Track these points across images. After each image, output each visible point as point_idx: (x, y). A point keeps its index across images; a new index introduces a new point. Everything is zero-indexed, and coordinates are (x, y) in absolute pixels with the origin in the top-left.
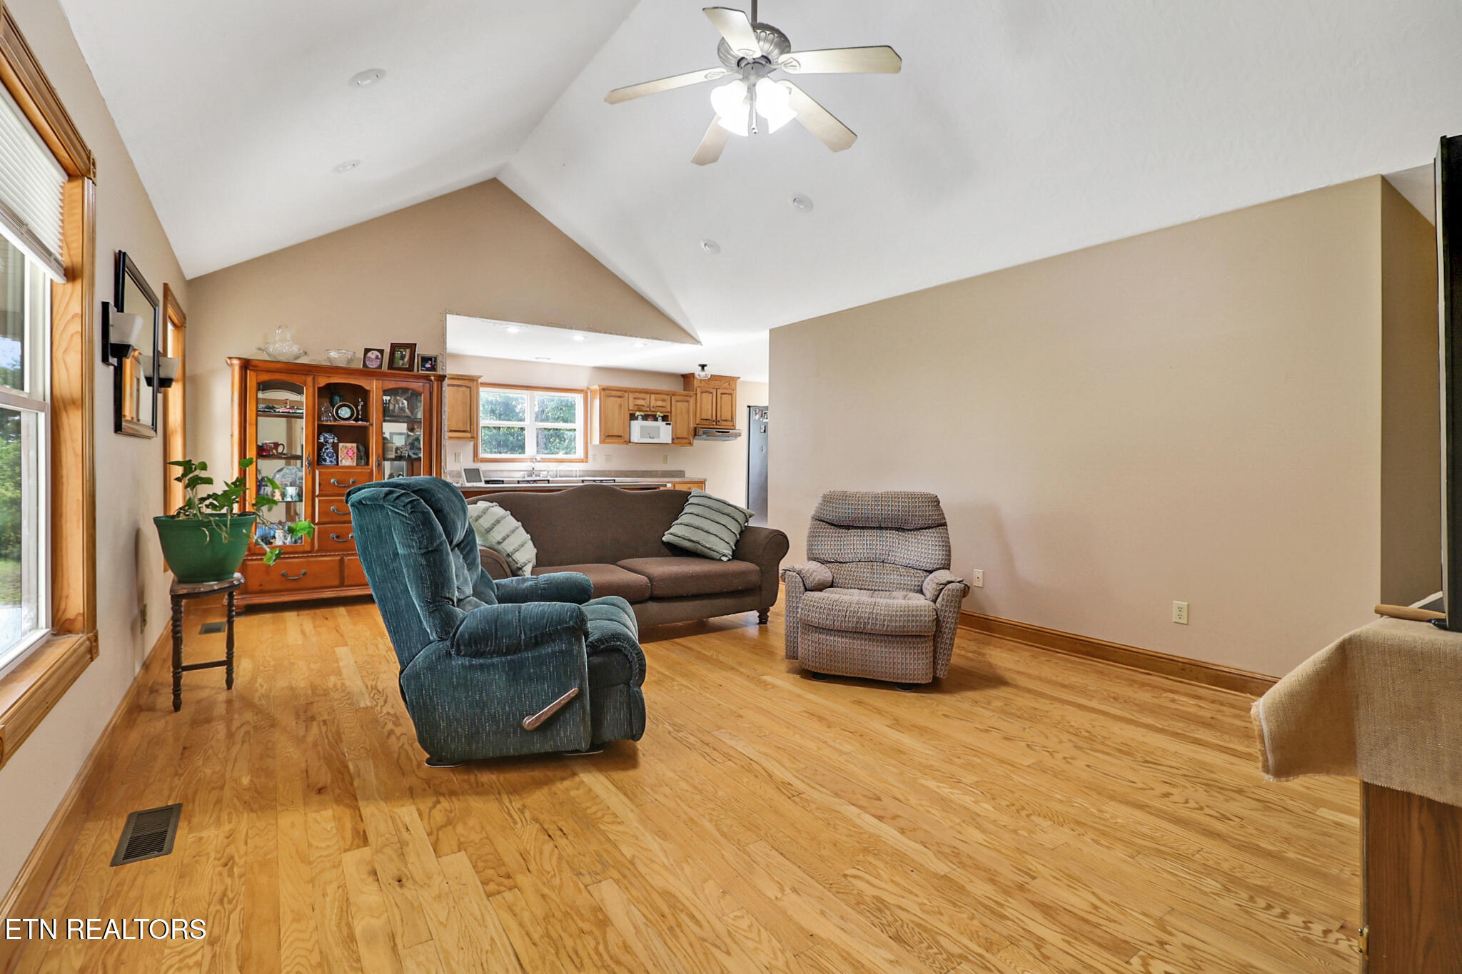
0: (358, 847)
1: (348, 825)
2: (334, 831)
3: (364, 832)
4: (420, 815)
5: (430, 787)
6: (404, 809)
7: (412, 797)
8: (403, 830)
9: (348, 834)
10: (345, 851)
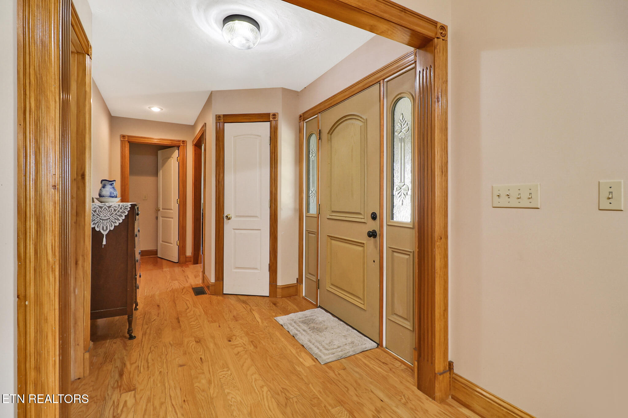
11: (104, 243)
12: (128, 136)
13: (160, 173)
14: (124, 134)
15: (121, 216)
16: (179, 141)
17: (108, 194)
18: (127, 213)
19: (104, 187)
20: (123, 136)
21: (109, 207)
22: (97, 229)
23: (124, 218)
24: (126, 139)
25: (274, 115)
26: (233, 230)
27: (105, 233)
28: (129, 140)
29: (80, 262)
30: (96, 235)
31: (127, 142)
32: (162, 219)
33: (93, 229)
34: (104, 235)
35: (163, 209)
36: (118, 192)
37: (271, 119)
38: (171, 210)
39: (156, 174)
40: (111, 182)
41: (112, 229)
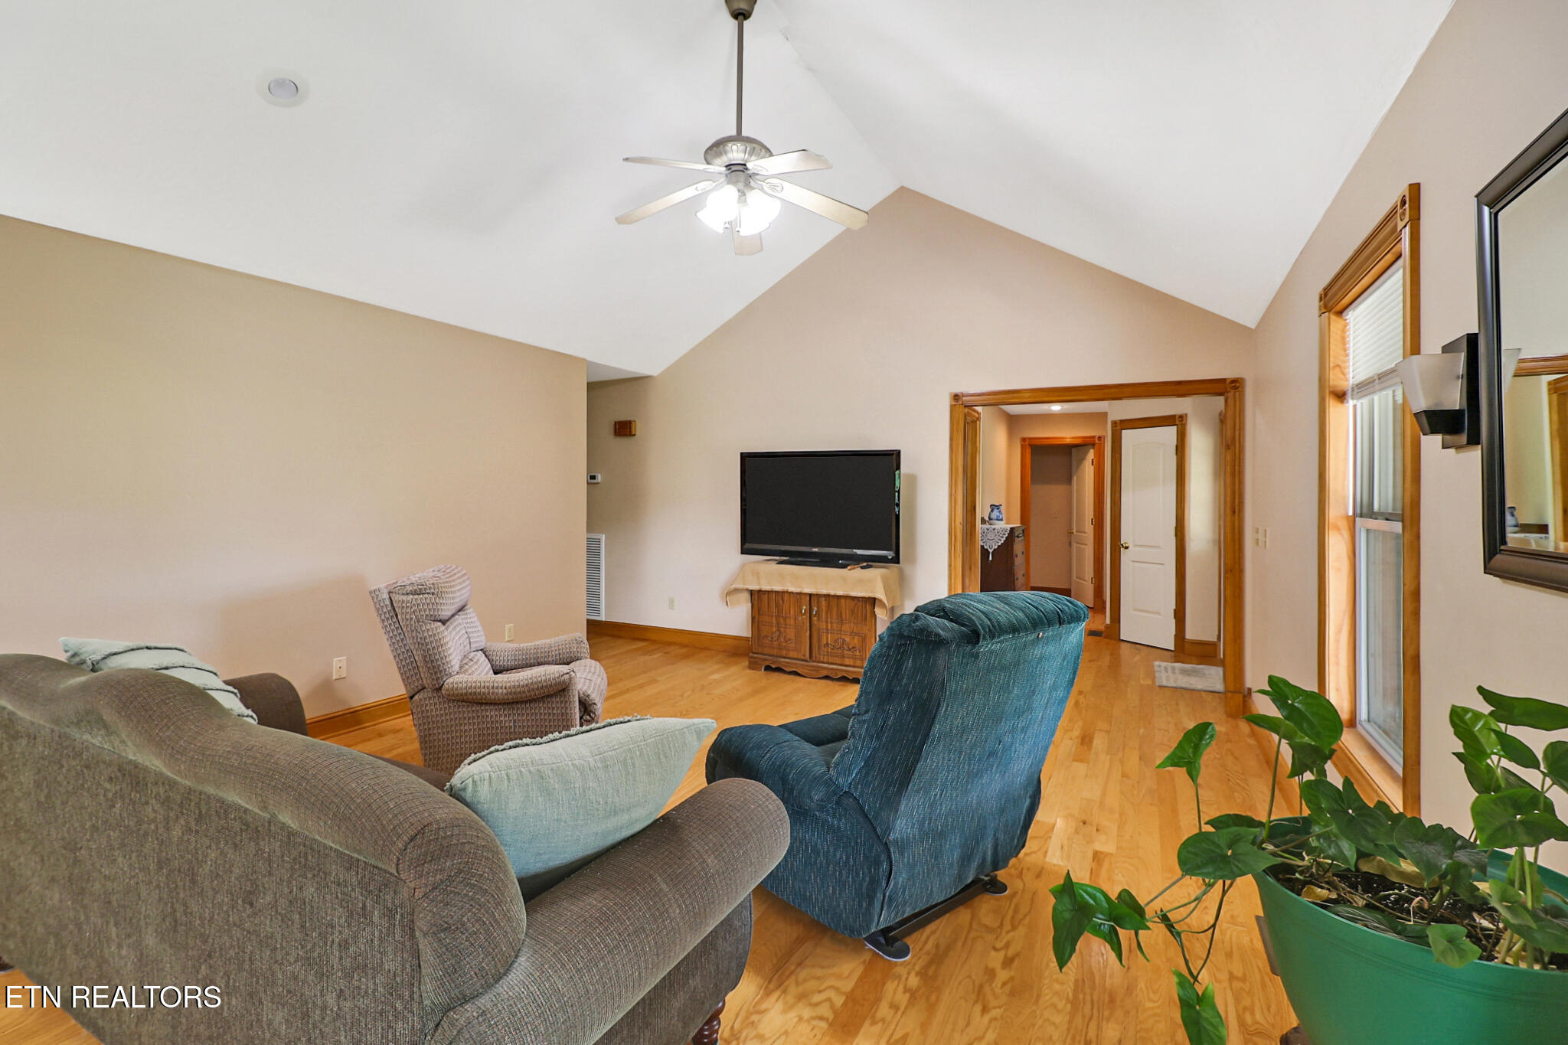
0: (1102, 853)
1: (1104, 872)
2: (1116, 871)
3: (1093, 861)
4: (1046, 852)
5: (1022, 869)
6: (1055, 862)
7: (1043, 868)
8: (1065, 847)
9: (1106, 864)
10: (1111, 854)
11: (990, 559)
12: (1030, 439)
13: (1075, 478)
14: (1025, 436)
15: (1002, 537)
16: (1094, 437)
17: (995, 517)
18: (1007, 535)
19: (992, 511)
20: (1024, 440)
21: (994, 529)
22: (986, 547)
23: (1004, 539)
24: (1027, 443)
25: (1181, 417)
26: (1131, 563)
27: (991, 551)
28: (1031, 443)
29: (973, 568)
30: (984, 552)
31: (1028, 446)
32: (1077, 547)
33: (982, 547)
34: (989, 552)
35: (1077, 531)
36: (1004, 516)
37: (1177, 423)
38: (1085, 533)
39: (1069, 481)
40: (998, 507)
41: (996, 547)
